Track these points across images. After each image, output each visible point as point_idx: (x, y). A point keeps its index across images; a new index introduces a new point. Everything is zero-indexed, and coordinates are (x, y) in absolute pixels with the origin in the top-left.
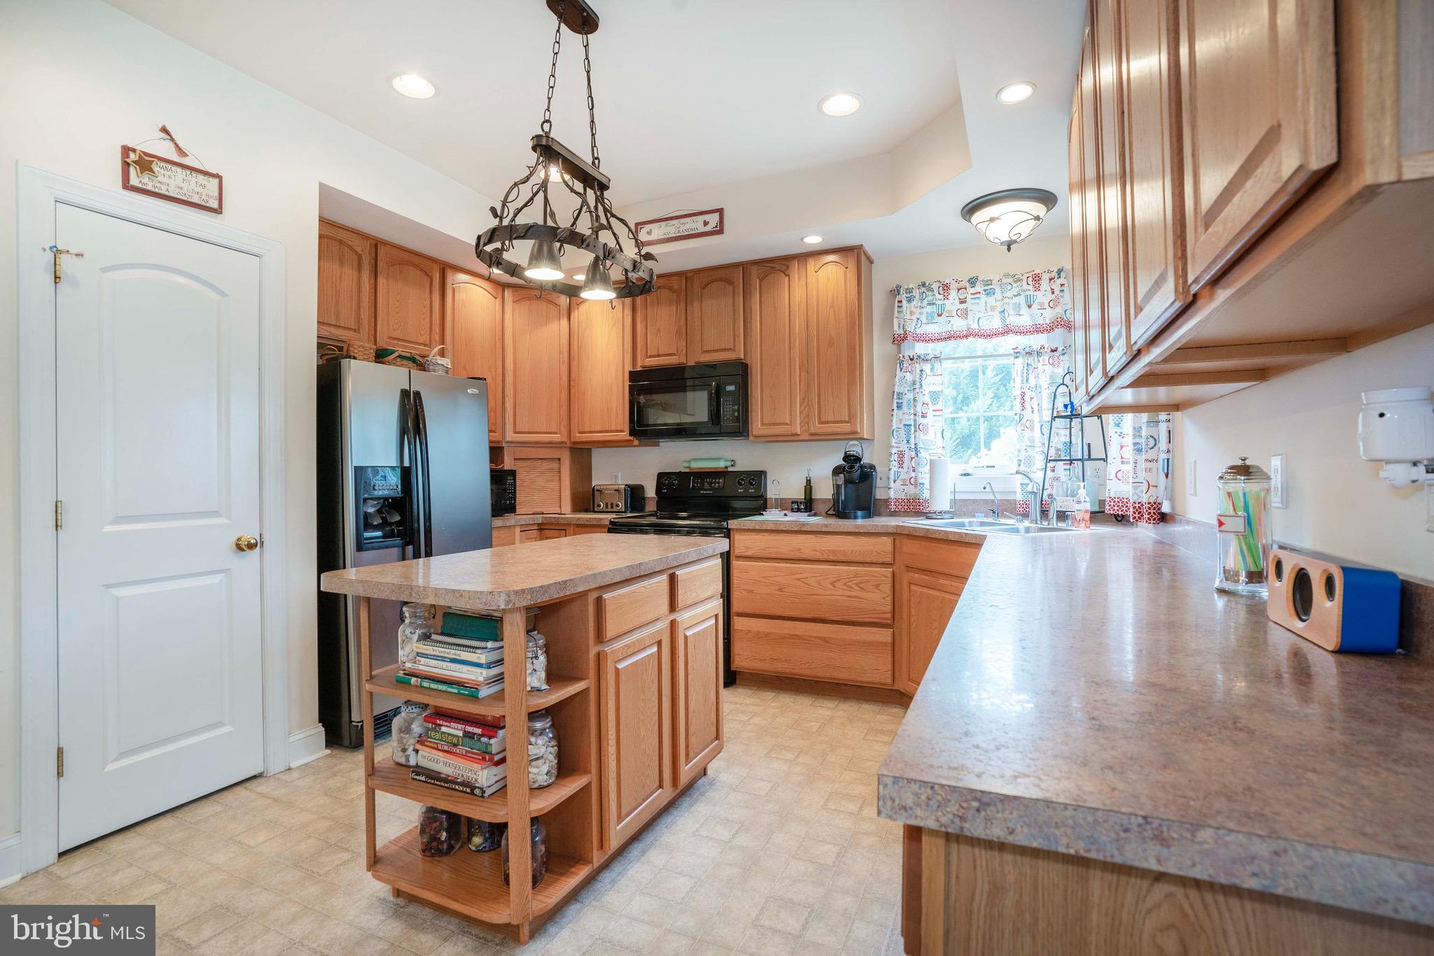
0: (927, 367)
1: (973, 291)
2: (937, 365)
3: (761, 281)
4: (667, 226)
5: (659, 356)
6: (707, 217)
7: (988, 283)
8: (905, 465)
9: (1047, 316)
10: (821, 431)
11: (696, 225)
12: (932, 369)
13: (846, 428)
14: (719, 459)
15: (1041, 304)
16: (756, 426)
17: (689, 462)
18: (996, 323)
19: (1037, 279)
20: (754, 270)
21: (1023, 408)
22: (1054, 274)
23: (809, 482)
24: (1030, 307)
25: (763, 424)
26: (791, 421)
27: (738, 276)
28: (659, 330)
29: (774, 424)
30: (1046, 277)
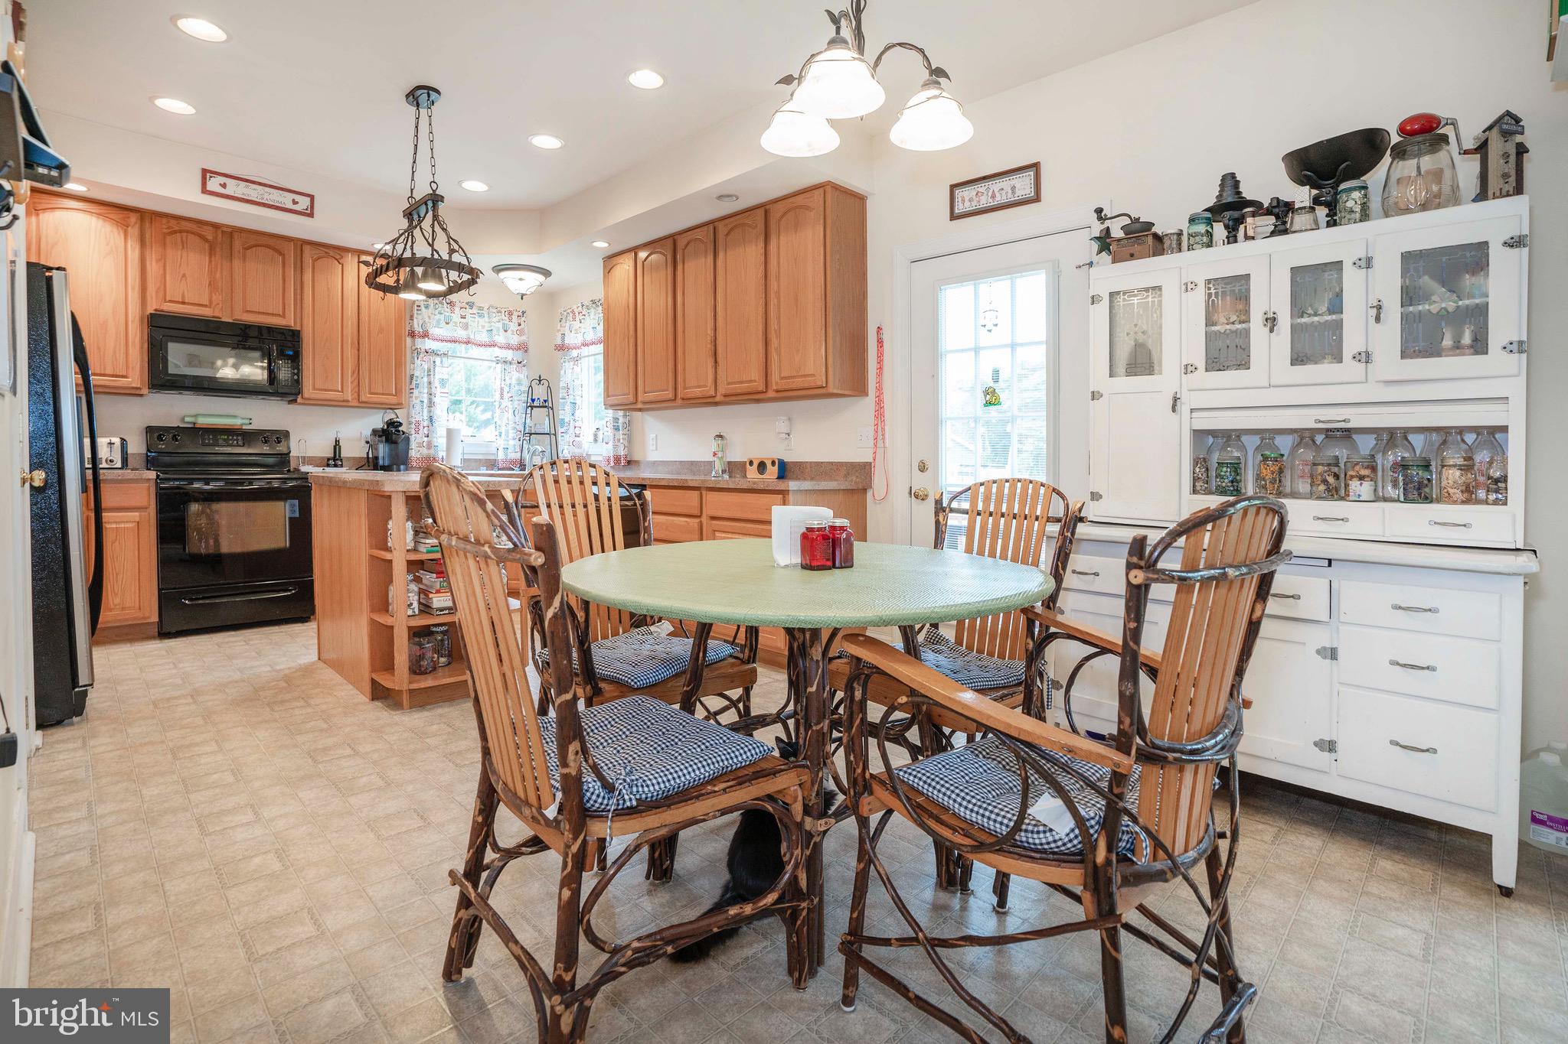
0: (438, 360)
1: (471, 311)
2: (445, 359)
3: (314, 261)
4: (247, 187)
5: (183, 303)
6: (297, 198)
7: (481, 308)
8: (420, 432)
9: (515, 340)
10: (371, 400)
11: (286, 200)
12: (441, 362)
13: (393, 400)
14: (235, 417)
15: (513, 331)
16: (308, 390)
17: (196, 416)
18: (484, 338)
19: (510, 314)
20: (307, 249)
21: (502, 398)
22: (520, 314)
23: (337, 442)
24: (506, 331)
25: (314, 389)
26: (342, 389)
27: (290, 251)
28: (184, 275)
29: (326, 390)
30: (516, 314)
